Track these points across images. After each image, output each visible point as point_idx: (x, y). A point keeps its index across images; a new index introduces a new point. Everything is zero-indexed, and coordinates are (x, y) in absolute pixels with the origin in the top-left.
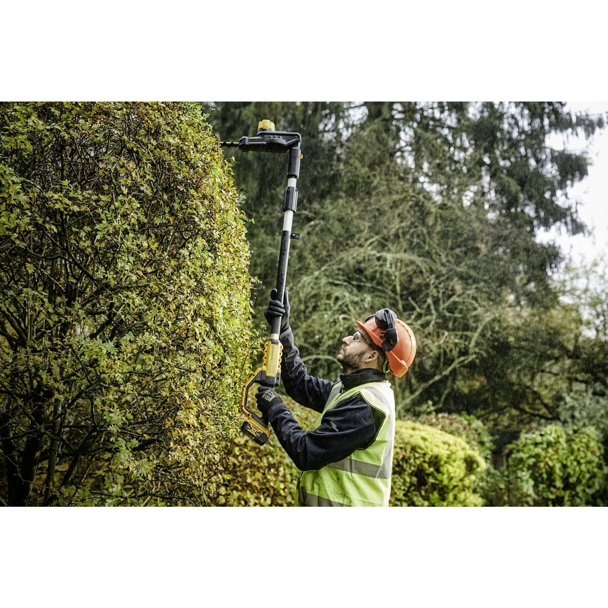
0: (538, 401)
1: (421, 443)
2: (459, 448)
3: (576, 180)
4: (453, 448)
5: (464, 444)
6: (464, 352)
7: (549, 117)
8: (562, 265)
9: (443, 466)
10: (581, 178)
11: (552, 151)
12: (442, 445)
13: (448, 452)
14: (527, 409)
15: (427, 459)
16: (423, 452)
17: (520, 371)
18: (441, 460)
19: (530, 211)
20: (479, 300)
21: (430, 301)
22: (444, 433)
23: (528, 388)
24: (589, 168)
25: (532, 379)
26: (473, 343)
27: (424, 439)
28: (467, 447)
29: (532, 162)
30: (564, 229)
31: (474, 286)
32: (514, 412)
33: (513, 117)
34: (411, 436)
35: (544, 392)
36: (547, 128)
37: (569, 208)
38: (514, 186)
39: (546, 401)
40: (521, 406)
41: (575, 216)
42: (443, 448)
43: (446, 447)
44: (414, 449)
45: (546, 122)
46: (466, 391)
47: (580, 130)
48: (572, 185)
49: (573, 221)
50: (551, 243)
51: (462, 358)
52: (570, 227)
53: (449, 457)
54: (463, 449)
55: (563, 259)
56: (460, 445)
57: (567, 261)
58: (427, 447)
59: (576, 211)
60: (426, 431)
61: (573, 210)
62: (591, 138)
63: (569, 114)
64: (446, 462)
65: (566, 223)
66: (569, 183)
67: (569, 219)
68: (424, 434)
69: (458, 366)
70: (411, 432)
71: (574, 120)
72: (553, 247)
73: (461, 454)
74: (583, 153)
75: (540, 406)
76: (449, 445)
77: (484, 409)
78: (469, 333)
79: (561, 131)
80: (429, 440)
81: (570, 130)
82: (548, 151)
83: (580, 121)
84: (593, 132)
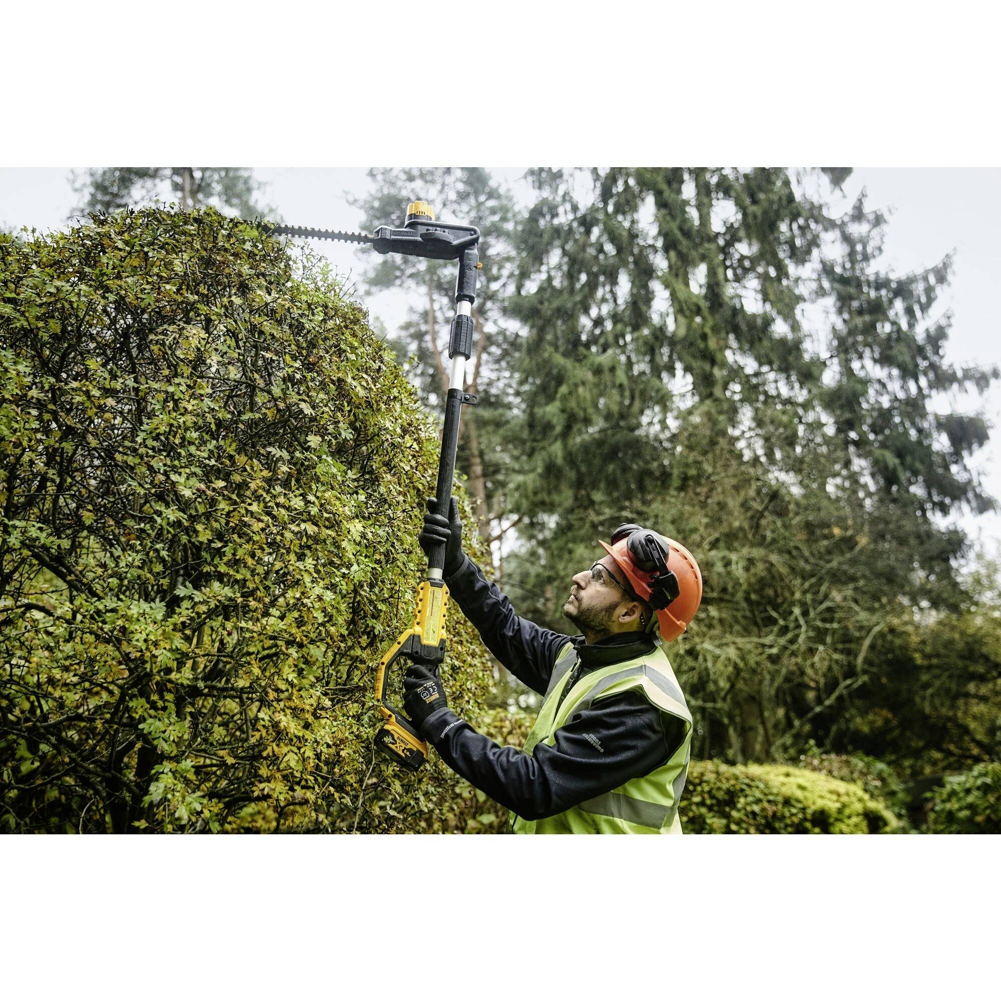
0: (966, 738)
1: (799, 794)
2: (854, 799)
3: (975, 446)
4: (844, 799)
5: (860, 793)
6: (850, 672)
7: (926, 374)
8: (972, 555)
9: (832, 824)
10: (981, 444)
11: (936, 416)
12: (828, 796)
13: (838, 805)
14: (952, 747)
15: (809, 816)
16: (800, 806)
17: (932, 695)
18: (829, 816)
19: (918, 490)
20: (861, 603)
21: (797, 611)
22: (830, 779)
23: (949, 719)
24: (991, 433)
25: (953, 707)
26: (860, 660)
27: (802, 788)
28: (866, 797)
29: (913, 433)
30: (965, 507)
31: (851, 586)
32: (937, 755)
33: (879, 381)
34: (783, 784)
35: (973, 725)
36: (926, 391)
37: (970, 481)
38: (892, 460)
39: (979, 737)
40: (945, 746)
41: (978, 490)
42: (830, 800)
43: (834, 797)
44: (787, 802)
45: (923, 382)
46: (866, 729)
47: (970, 385)
48: (971, 454)
49: (978, 496)
50: (952, 528)
51: (848, 682)
52: (974, 504)
53: (840, 811)
54: (860, 800)
55: (970, 547)
56: (855, 794)
57: (977, 548)
58: (806, 798)
59: (980, 484)
60: (803, 776)
61: (975, 482)
62: (987, 393)
63: (951, 366)
64: (837, 820)
65: (968, 501)
66: (965, 453)
67: (970, 495)
68: (801, 781)
69: (845, 692)
70: (782, 779)
71: (960, 374)
72: (956, 532)
73: (858, 807)
74: (978, 414)
75: (972, 746)
76: (839, 795)
77: (894, 752)
78: (853, 646)
79: (945, 389)
80: (809, 788)
81: (955, 386)
82: (931, 418)
83: (968, 375)
84: (987, 384)
